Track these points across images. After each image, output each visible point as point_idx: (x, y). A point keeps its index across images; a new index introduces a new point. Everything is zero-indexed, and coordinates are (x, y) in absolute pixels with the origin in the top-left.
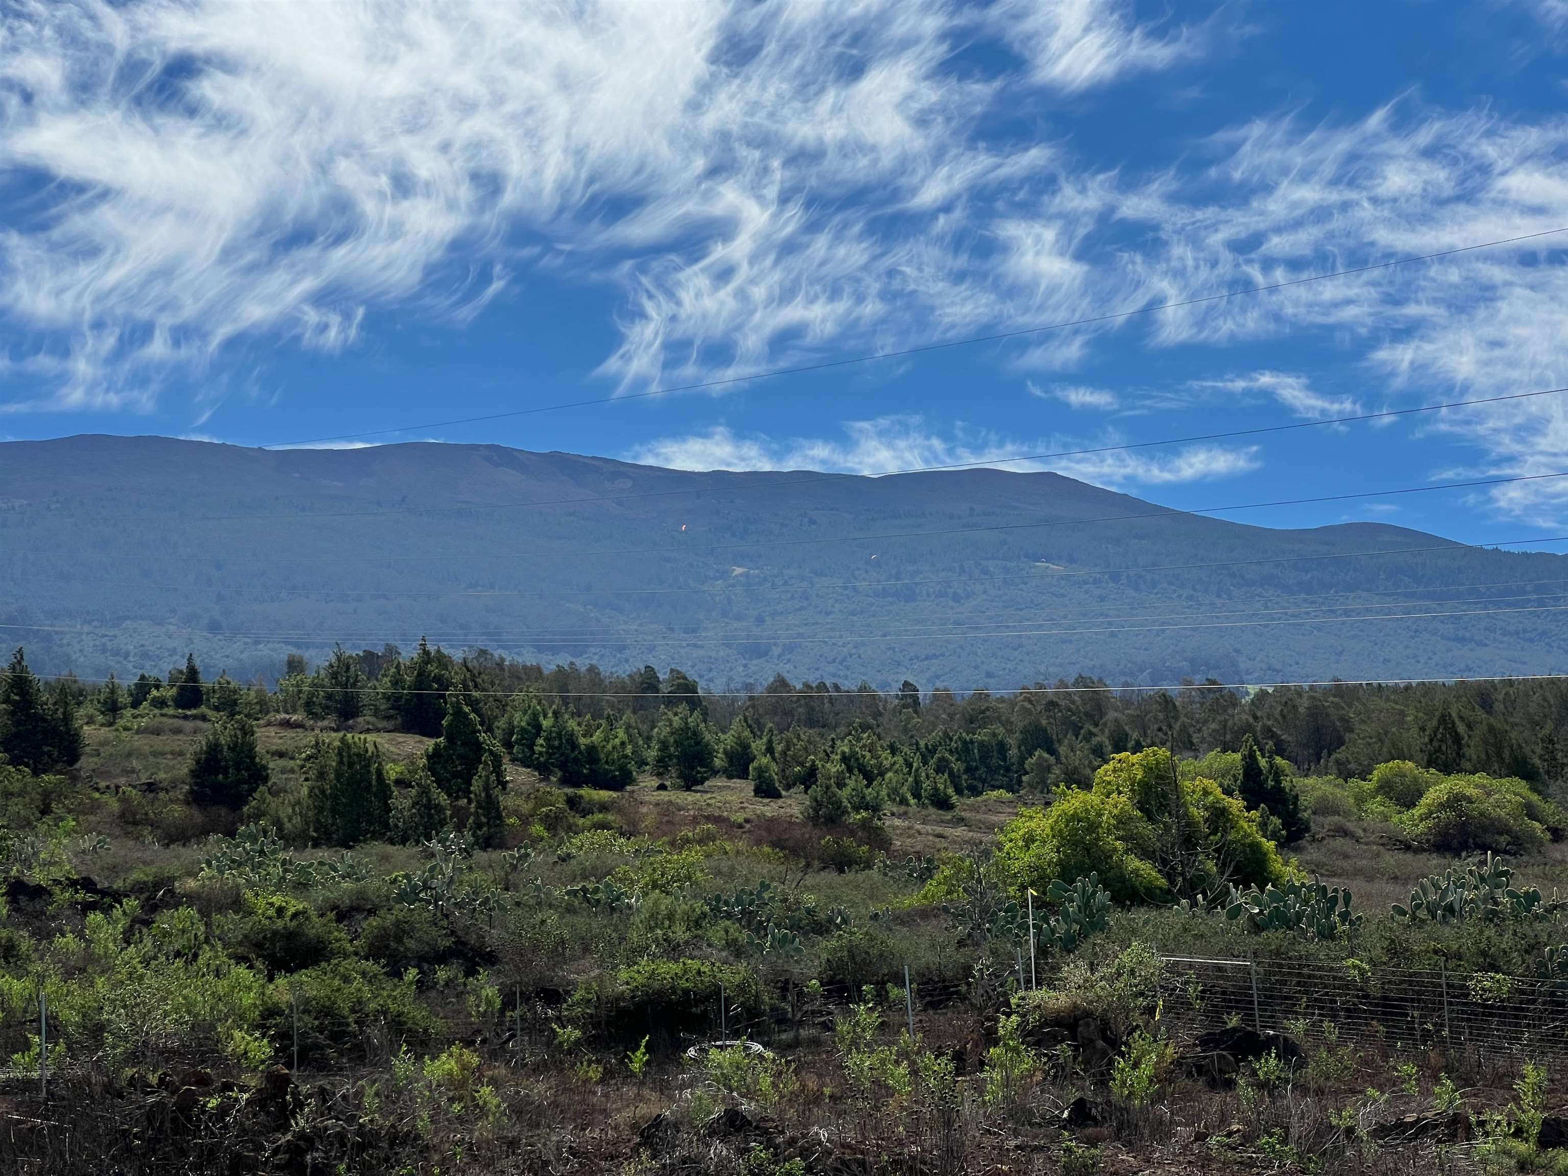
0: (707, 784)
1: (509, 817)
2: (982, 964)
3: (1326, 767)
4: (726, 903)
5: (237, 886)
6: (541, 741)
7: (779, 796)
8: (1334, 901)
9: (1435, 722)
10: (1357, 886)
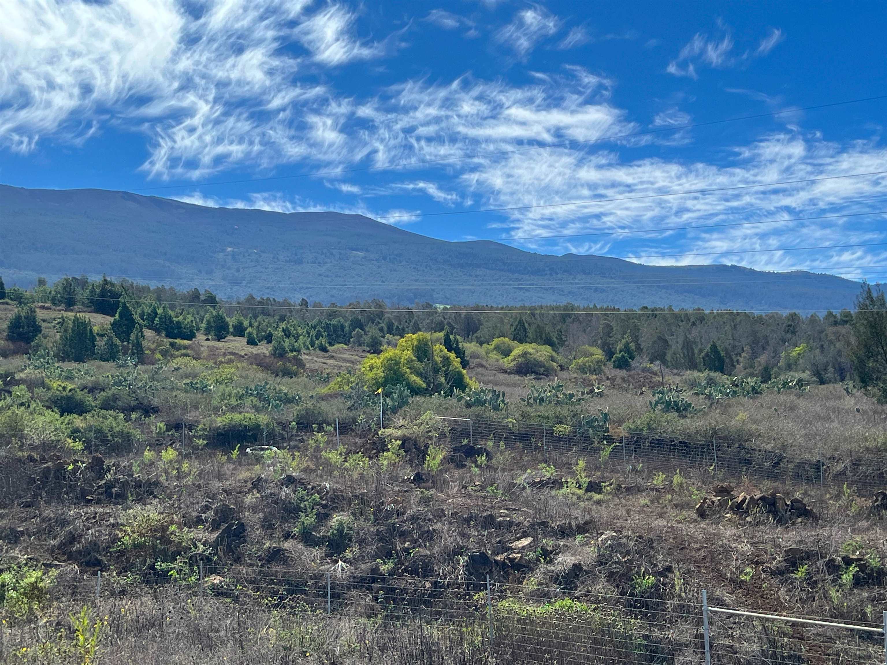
0: (226, 338)
1: (146, 350)
2: (361, 418)
3: (472, 339)
4: (251, 390)
5: (42, 377)
6: (157, 319)
7: (257, 345)
8: (499, 396)
9: (517, 323)
10: (507, 390)
